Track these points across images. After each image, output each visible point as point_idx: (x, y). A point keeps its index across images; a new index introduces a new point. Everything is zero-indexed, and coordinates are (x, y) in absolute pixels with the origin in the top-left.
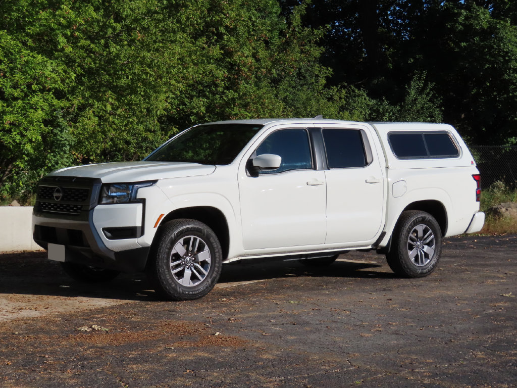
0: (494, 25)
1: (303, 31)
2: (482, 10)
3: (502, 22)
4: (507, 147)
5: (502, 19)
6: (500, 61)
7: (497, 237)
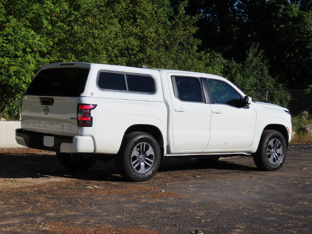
0: (301, 14)
1: (185, 17)
2: (294, 5)
3: (306, 13)
4: (308, 90)
5: (306, 11)
6: (305, 37)
7: (305, 145)
